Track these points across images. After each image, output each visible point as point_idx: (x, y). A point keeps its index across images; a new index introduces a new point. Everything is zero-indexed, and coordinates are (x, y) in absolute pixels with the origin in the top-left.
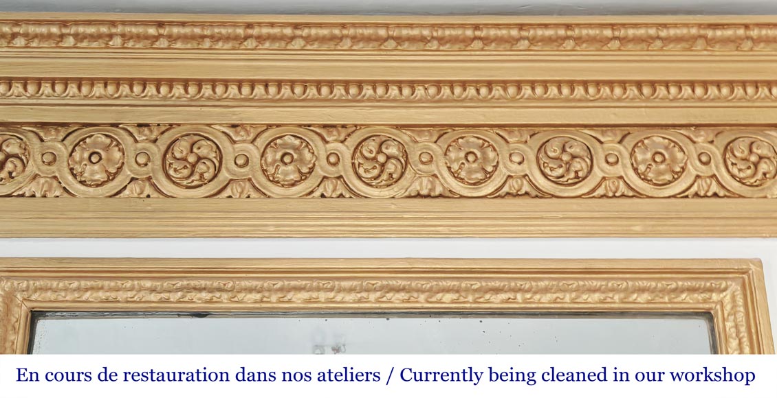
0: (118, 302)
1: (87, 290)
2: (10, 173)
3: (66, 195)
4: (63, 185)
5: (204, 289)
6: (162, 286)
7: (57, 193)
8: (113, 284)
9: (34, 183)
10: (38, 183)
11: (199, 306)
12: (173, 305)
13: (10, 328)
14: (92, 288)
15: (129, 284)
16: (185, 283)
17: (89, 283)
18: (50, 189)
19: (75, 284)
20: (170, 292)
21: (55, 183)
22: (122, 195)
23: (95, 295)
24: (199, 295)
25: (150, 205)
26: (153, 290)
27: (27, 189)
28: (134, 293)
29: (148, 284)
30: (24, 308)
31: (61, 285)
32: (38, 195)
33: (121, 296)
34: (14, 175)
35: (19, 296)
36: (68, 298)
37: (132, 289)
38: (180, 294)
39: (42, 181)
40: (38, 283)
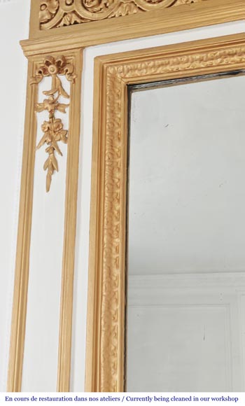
0: (180, 71)
1: (159, 66)
2: (105, 4)
3: (140, 12)
4: (138, 6)
5: (236, 54)
6: (207, 56)
7: (135, 11)
8: (175, 60)
9: (120, 8)
10: (123, 7)
11: (233, 66)
12: (216, 68)
13: (115, 95)
14: (162, 65)
15: (185, 59)
16: (222, 51)
17: (160, 62)
18: (130, 9)
19: (152, 64)
20: (212, 59)
21: (133, 5)
22: (175, 5)
23: (165, 69)
24: (232, 59)
25: (193, 7)
26: (201, 60)
27: (117, 12)
28: (189, 63)
29: (198, 57)
30: (123, 83)
31: (143, 65)
32: (123, 15)
33: (181, 67)
34: (108, 5)
35: (119, 76)
36: (148, 73)
37: (187, 61)
38: (219, 60)
39: (125, 5)
40: (129, 67)
